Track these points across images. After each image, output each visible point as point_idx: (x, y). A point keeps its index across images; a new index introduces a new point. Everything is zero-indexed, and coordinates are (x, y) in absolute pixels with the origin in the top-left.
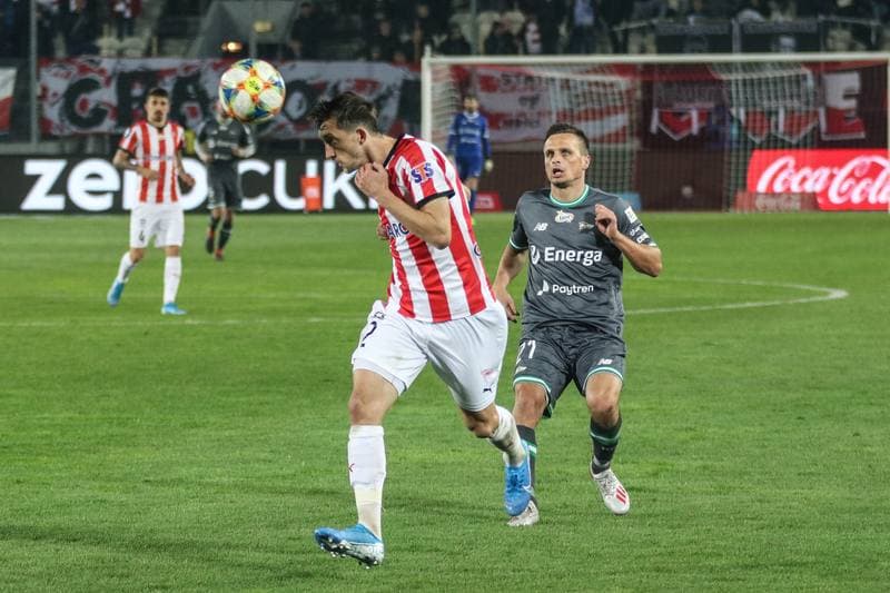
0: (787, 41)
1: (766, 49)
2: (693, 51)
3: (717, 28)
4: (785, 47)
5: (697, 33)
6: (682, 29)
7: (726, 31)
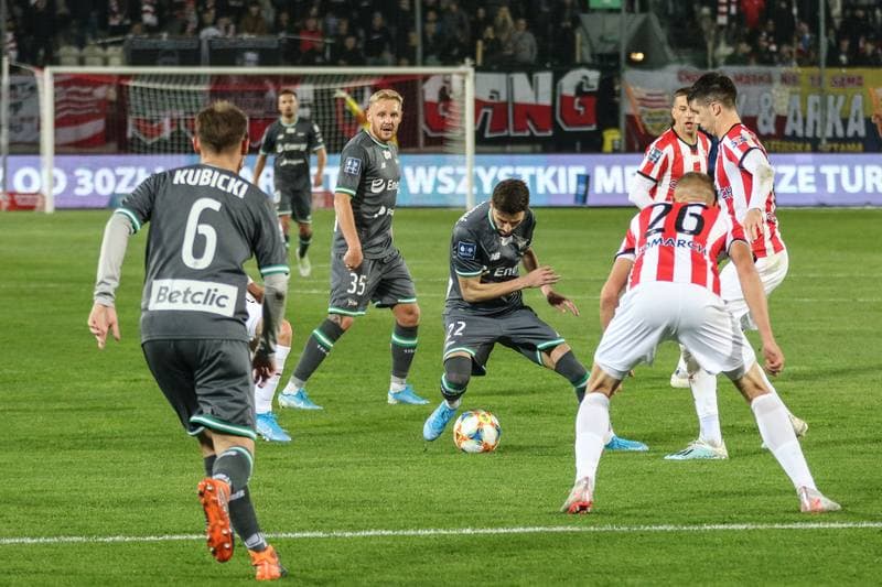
0: (251, 56)
1: (232, 63)
2: (165, 64)
3: (186, 43)
4: (249, 61)
5: (168, 47)
6: (155, 44)
7: (194, 47)
